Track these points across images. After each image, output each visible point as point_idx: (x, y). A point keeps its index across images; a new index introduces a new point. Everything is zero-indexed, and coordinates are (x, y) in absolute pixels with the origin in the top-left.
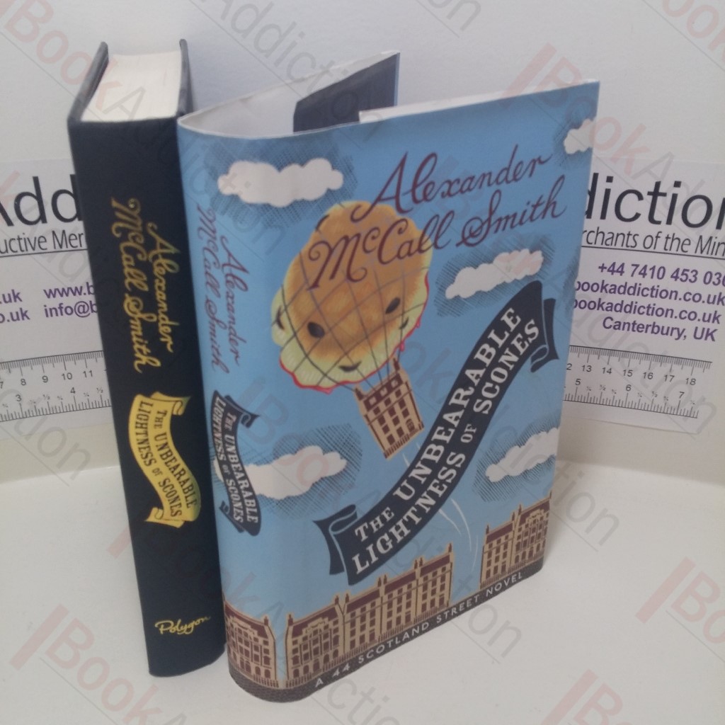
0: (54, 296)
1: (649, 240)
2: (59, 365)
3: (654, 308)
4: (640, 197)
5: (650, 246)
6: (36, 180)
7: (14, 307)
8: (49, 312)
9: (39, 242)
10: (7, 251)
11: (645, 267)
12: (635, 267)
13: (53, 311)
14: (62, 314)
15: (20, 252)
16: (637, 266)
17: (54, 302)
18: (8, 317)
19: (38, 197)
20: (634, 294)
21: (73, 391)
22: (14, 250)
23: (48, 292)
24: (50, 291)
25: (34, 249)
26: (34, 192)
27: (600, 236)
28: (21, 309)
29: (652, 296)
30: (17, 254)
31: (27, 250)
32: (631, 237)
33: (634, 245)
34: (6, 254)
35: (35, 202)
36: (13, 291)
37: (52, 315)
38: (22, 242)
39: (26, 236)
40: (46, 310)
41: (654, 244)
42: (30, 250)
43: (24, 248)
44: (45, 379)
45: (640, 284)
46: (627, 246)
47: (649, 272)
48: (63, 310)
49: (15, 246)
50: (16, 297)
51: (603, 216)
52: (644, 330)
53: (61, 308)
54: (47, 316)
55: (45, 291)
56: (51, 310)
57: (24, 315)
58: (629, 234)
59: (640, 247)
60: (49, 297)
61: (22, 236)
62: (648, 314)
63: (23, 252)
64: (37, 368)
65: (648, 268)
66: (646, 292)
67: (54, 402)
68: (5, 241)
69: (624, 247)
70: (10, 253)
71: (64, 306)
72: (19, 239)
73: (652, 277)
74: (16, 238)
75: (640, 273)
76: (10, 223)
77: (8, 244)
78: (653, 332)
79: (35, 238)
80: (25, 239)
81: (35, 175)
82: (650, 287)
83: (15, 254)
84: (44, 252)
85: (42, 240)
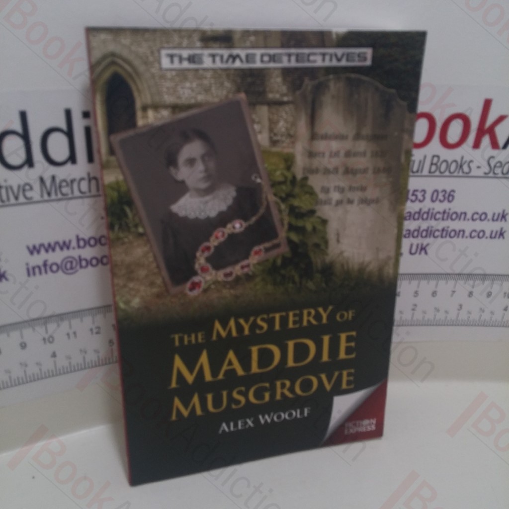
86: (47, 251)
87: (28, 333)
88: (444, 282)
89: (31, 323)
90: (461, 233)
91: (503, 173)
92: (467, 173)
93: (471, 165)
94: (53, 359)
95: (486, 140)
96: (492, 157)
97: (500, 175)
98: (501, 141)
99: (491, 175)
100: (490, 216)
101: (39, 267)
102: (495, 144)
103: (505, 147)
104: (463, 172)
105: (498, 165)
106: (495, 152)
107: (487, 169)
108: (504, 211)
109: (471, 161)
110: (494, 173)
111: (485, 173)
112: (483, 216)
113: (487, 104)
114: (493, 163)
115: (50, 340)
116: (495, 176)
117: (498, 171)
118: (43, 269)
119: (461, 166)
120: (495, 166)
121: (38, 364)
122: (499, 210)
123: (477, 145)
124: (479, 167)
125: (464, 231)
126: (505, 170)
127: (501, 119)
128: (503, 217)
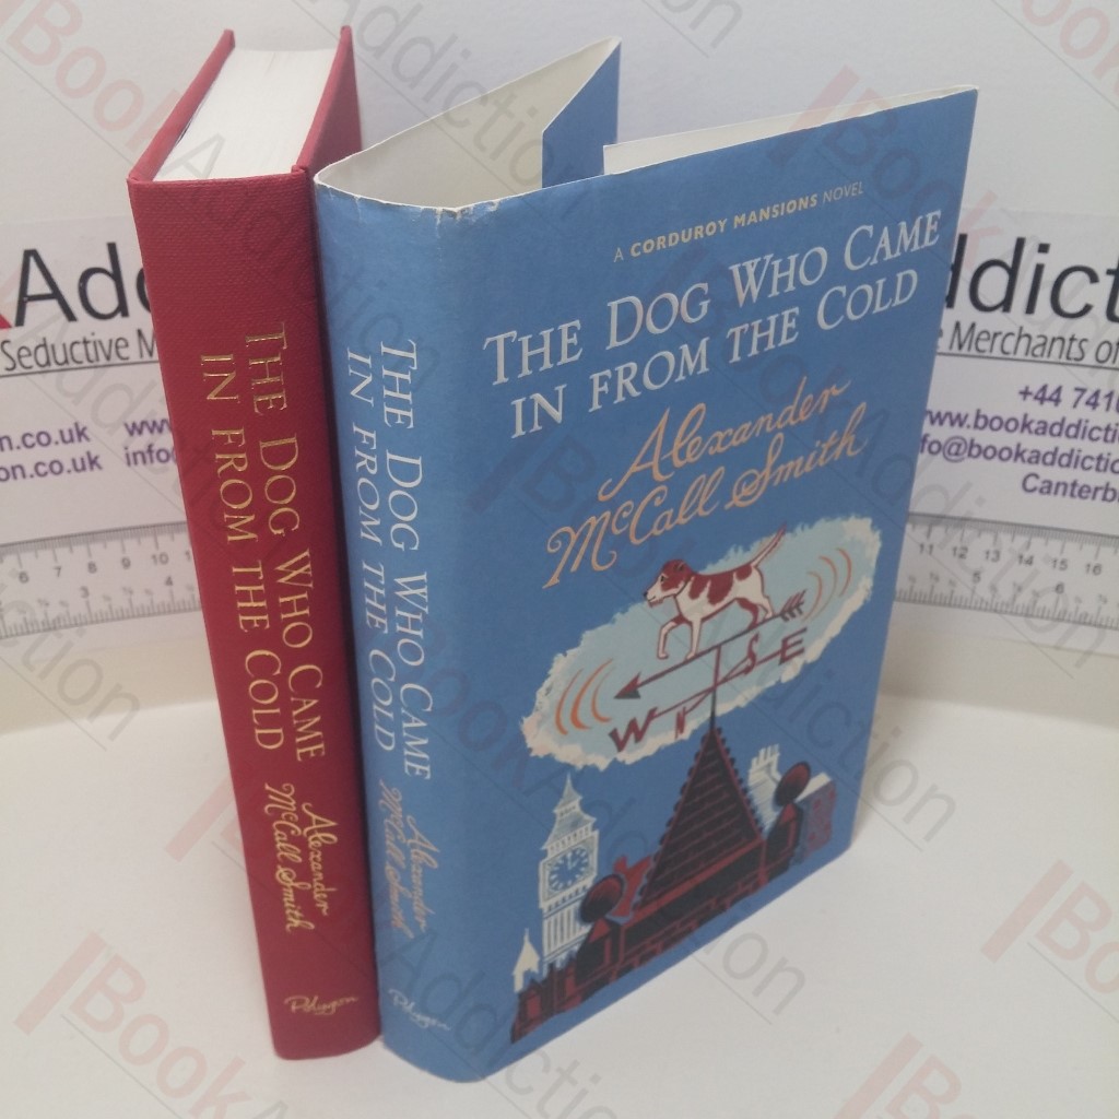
0: (140, 432)
1: (1105, 348)
2: (148, 541)
3: (1108, 461)
4: (1094, 278)
5: (1107, 359)
6: (112, 248)
7: (78, 450)
8: (132, 459)
9: (117, 347)
10: (66, 361)
11: (1097, 394)
12: (1078, 393)
13: (139, 457)
14: (152, 461)
15: (86, 364)
16: (1083, 391)
17: (139, 443)
18: (68, 465)
19: (116, 276)
20: (1075, 436)
21: (169, 582)
22: (78, 359)
23: (130, 426)
24: (134, 425)
25: (108, 358)
26: (108, 266)
27: (1024, 341)
29: (1105, 440)
30: (82, 365)
31: (98, 359)
32: (1075, 344)
33: (1078, 355)
34: (65, 366)
35: (110, 284)
36: (76, 425)
37: (136, 463)
38: (90, 346)
39: (97, 337)
40: (127, 455)
41: (1113, 354)
42: (103, 361)
43: (92, 355)
44: (126, 563)
45: (1087, 421)
46: (1068, 358)
47: (1102, 402)
48: (154, 455)
49: (79, 351)
50: (81, 434)
51: (1030, 309)
52: (1091, 495)
53: (150, 450)
54: (129, 464)
55: (126, 425)
56: (135, 454)
57: (93, 462)
58: (1072, 339)
59: (1089, 359)
60: (131, 433)
61: (89, 338)
62: (1098, 469)
63: (93, 364)
64: (114, 546)
65: (1102, 395)
66: (1096, 434)
67: (140, 599)
68: (64, 345)
69: (1064, 359)
70: (72, 364)
71: (156, 448)
72: (86, 342)
73: (1108, 409)
74: (81, 340)
75: (1088, 403)
76: (71, 317)
77: (69, 350)
78: (1104, 499)
79: (111, 341)
80: (95, 343)
81: (111, 240)
82: (1103, 426)
84: (125, 362)
85: (121, 343)
86: (151, 431)
87: (131, 544)
89: (137, 531)
94: (168, 588)
101: (143, 454)
115: (162, 559)
118: (147, 456)
121: (148, 592)
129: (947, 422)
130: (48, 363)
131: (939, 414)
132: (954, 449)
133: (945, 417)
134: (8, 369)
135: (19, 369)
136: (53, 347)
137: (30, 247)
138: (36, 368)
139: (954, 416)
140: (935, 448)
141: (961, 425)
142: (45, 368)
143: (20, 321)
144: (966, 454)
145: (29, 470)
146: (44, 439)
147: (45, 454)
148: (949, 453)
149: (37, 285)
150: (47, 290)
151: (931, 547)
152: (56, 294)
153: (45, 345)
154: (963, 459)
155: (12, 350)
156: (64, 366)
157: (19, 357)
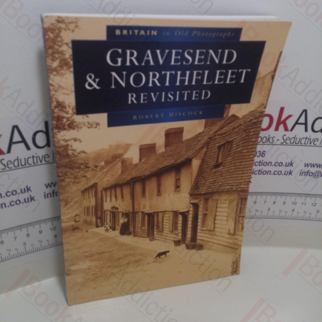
0: (50, 186)
7: (26, 195)
9: (45, 158)
10: (25, 164)
13: (49, 195)
14: (54, 196)
15: (33, 165)
17: (50, 190)
21: (56, 236)
22: (30, 163)
24: (48, 184)
25: (41, 162)
26: (44, 130)
28: (31, 196)
30: (31, 165)
31: (37, 162)
36: (27, 186)
37: (48, 197)
38: (35, 159)
39: (37, 155)
40: (45, 195)
42: (39, 163)
43: (35, 161)
44: (40, 232)
48: (55, 194)
49: (31, 161)
50: (28, 189)
53: (53, 192)
54: (45, 198)
55: (45, 185)
56: (47, 194)
60: (47, 187)
61: (35, 155)
63: (35, 164)
68: (25, 158)
70: (27, 165)
71: (55, 191)
72: (33, 157)
74: (31, 156)
77: (26, 160)
79: (43, 156)
80: (37, 157)
83: (30, 165)
84: (47, 162)
85: (47, 156)
86: (55, 186)
88: (260, 196)
89: (45, 221)
90: (269, 172)
91: (290, 143)
92: (272, 143)
93: (274, 138)
94: (55, 238)
95: (281, 127)
96: (285, 135)
97: (289, 144)
98: (290, 127)
99: (285, 143)
100: (284, 164)
102: (286, 129)
103: (292, 130)
104: (270, 142)
105: (288, 139)
106: (286, 133)
107: (282, 141)
108: (291, 162)
109: (274, 137)
110: (286, 143)
111: (281, 143)
112: (280, 164)
113: (282, 109)
114: (285, 138)
115: (54, 229)
116: (287, 144)
117: (288, 142)
118: (52, 194)
119: (269, 140)
120: (286, 140)
122: (289, 161)
123: (277, 129)
124: (278, 140)
125: (270, 171)
126: (292, 142)
127: (289, 116)
128: (291, 164)
129: (316, 167)
130: (18, 165)
131: (313, 164)
132: (316, 175)
133: (315, 165)
134: (2, 169)
135: (7, 169)
136: (21, 160)
137: (15, 124)
138: (14, 168)
139: (312, 164)
140: (311, 174)
141: (320, 167)
142: (17, 168)
143: (9, 151)
144: (320, 176)
145: (8, 204)
146: (14, 193)
147: (14, 198)
148: (315, 176)
149: (17, 137)
150: (20, 139)
151: (305, 203)
152: (24, 141)
153: (18, 159)
154: (319, 177)
155: (5, 162)
156: (24, 166)
157: (7, 164)
